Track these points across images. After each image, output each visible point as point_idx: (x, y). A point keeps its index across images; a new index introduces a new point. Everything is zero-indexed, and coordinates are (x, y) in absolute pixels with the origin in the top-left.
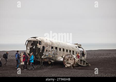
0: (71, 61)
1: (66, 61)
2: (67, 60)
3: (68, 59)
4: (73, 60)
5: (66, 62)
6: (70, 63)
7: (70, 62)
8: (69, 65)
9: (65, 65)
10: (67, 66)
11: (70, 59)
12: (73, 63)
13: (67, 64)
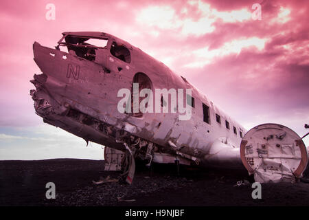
0: (284, 156)
1: (255, 154)
2: (259, 152)
3: (264, 147)
4: (292, 150)
5: (257, 163)
6: (280, 165)
7: (277, 161)
8: (273, 176)
9: (253, 176)
10: (267, 180)
11: (278, 146)
12: (299, 162)
13: (261, 171)
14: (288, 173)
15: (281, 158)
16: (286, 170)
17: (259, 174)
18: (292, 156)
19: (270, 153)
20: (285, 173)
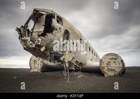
0: (117, 66)
1: (105, 65)
2: (107, 64)
3: (109, 62)
4: (119, 64)
5: (106, 68)
6: (114, 70)
7: (113, 68)
8: (111, 74)
9: (104, 73)
10: (109, 75)
11: (114, 62)
12: (121, 69)
13: (107, 72)
14: (117, 73)
15: (115, 67)
16: (116, 71)
17: (106, 73)
18: (119, 66)
19: (111, 65)
20: (116, 72)
